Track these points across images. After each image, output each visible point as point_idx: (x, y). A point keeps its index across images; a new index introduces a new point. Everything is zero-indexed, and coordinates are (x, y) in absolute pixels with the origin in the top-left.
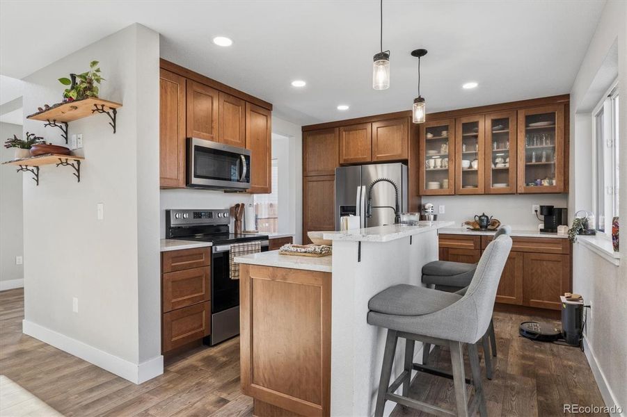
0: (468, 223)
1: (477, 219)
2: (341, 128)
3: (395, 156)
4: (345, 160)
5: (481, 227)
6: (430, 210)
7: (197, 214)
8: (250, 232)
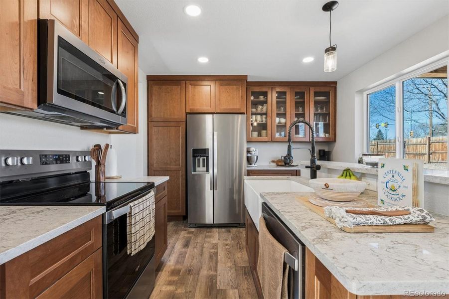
0: (273, 162)
1: (283, 158)
2: (187, 82)
3: (236, 109)
4: (191, 109)
5: (286, 164)
6: (254, 153)
7: (44, 158)
8: (112, 178)
